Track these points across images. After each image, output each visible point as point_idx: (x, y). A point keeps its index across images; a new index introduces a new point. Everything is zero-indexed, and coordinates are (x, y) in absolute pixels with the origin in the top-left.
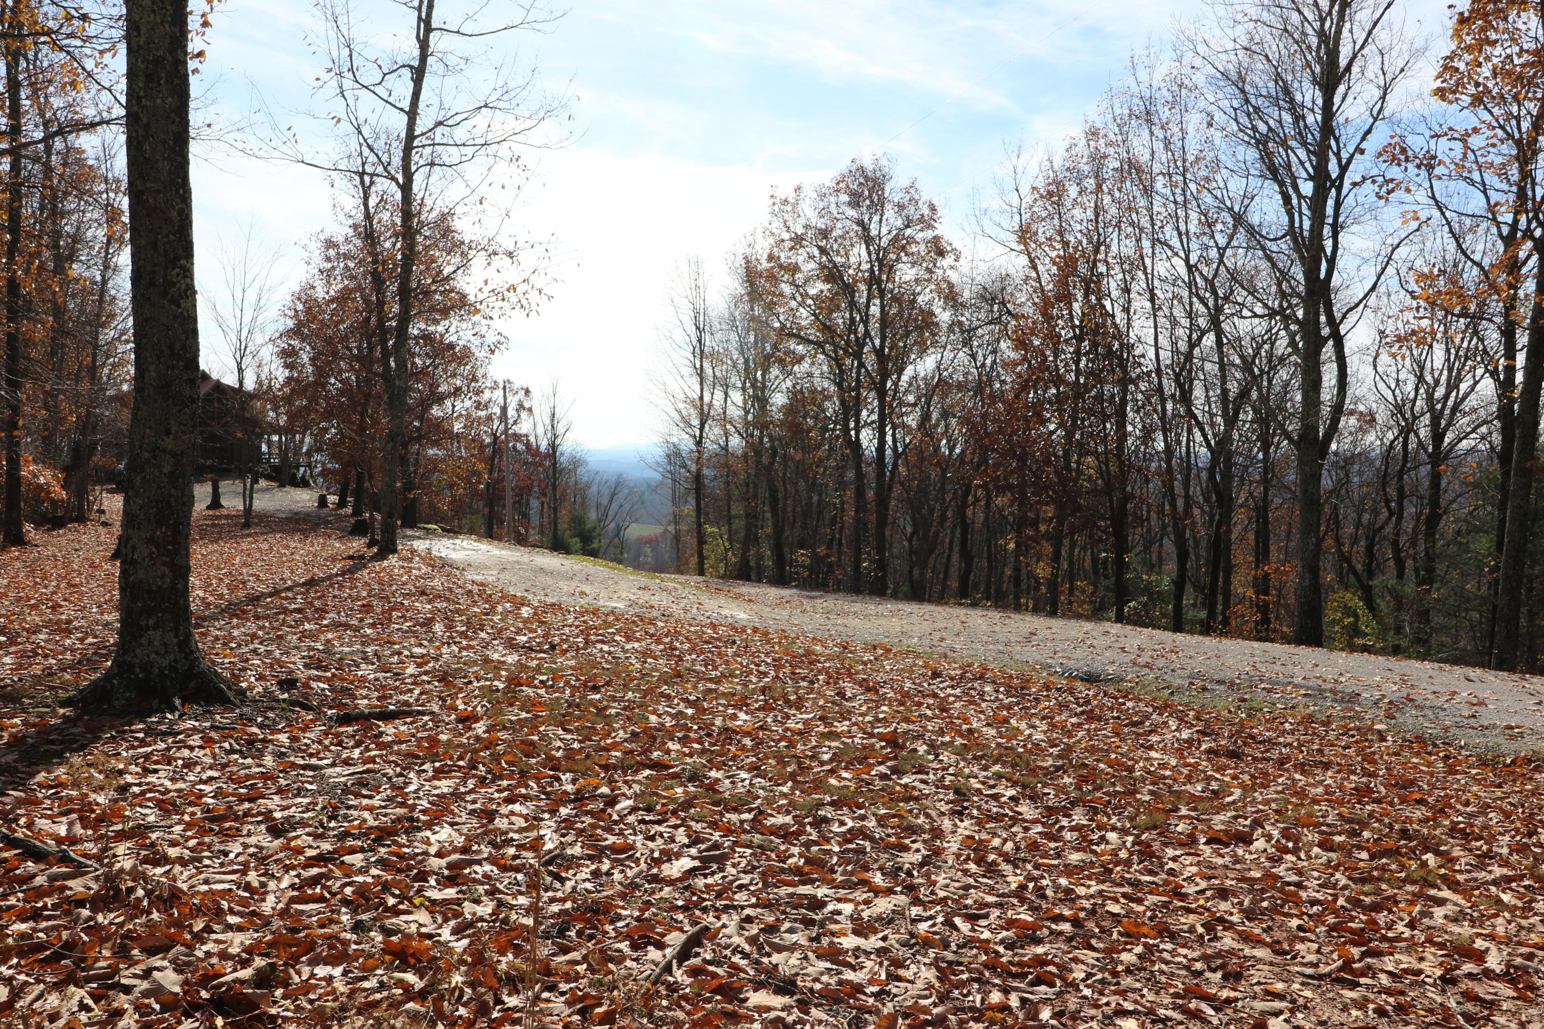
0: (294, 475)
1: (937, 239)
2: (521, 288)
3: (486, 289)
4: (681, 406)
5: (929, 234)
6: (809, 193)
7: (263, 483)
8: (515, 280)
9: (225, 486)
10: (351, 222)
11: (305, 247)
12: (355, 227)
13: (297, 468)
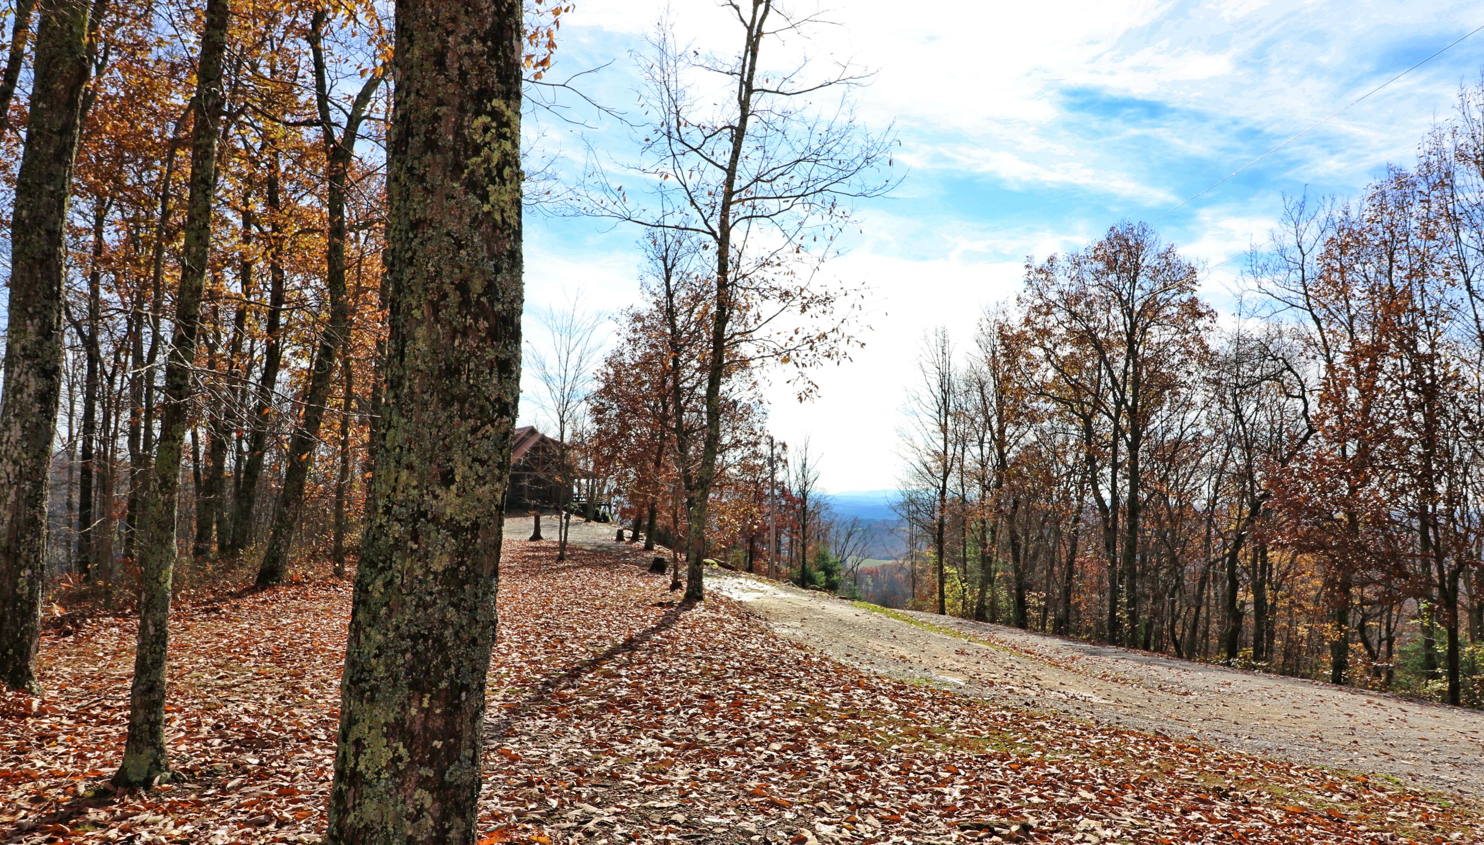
0: (597, 512)
1: (1194, 301)
2: (832, 336)
3: (798, 339)
4: (928, 459)
5: (1185, 297)
6: (1062, 261)
7: (573, 518)
8: (826, 329)
9: (544, 519)
10: (654, 299)
11: (616, 320)
12: (657, 303)
13: (600, 506)
